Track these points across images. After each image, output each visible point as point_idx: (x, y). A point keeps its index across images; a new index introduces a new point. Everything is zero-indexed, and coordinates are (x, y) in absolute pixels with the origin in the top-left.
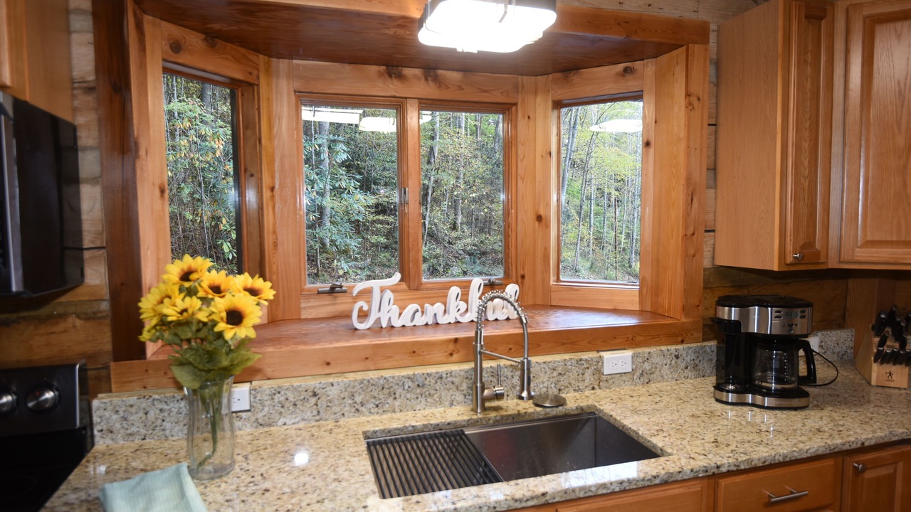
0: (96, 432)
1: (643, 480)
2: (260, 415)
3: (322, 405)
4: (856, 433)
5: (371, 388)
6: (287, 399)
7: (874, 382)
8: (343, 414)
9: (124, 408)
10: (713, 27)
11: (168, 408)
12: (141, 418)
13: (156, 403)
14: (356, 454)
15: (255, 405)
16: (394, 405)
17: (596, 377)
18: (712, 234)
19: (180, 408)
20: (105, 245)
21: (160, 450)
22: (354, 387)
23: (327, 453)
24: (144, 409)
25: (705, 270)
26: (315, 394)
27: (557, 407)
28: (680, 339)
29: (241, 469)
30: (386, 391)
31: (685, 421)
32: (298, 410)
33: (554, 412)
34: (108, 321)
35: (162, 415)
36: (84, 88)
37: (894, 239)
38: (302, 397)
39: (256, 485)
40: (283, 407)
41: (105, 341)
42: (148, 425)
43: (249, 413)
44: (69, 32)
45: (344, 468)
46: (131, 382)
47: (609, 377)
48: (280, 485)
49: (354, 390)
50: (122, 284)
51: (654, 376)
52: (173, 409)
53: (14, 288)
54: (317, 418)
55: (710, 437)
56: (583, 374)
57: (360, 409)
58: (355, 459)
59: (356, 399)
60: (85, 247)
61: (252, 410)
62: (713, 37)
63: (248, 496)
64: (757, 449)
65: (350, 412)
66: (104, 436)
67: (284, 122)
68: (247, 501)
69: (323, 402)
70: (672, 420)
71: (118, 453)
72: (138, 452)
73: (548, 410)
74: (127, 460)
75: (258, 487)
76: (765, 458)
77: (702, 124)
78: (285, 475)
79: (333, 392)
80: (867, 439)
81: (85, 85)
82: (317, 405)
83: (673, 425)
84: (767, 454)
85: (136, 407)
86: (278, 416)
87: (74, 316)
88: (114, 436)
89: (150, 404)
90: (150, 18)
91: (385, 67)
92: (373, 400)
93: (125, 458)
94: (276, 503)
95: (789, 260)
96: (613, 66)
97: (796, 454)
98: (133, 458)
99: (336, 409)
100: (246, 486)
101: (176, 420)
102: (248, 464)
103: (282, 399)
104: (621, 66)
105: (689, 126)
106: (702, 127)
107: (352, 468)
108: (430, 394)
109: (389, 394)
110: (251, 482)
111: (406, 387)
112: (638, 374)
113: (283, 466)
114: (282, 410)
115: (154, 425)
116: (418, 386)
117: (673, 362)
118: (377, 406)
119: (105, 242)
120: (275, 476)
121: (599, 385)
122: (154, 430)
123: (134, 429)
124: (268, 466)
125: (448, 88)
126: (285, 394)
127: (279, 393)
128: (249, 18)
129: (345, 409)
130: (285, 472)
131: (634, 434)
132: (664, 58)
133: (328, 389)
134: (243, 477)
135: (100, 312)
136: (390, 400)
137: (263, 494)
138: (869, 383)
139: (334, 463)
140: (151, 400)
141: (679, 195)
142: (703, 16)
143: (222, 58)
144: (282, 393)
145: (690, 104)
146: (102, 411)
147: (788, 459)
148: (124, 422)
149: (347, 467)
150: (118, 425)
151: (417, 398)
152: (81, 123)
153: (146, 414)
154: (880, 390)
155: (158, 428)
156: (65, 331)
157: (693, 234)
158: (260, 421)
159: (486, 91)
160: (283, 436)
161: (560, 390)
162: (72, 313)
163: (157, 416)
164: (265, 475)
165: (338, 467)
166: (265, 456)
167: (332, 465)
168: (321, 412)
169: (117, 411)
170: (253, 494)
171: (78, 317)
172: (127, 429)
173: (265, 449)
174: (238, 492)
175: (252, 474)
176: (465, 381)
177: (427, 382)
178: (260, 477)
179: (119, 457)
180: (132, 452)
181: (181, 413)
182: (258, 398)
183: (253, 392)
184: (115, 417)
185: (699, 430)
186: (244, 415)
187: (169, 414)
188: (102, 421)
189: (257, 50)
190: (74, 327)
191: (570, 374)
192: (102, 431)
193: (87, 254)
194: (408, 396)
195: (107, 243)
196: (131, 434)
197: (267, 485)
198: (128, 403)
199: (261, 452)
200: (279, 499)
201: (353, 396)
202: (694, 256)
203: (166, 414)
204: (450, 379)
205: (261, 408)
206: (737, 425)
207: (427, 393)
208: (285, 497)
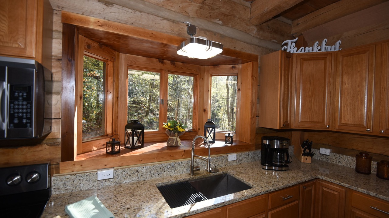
0: (52, 189)
1: (251, 196)
2: (117, 180)
3: (139, 175)
4: (303, 177)
5: (157, 168)
6: (127, 173)
7: (302, 162)
8: (147, 178)
9: (65, 180)
10: (259, 57)
11: (83, 178)
12: (71, 183)
13: (78, 177)
14: (156, 192)
15: (115, 176)
16: (164, 174)
17: (226, 162)
18: (258, 117)
19: (87, 179)
20: (61, 118)
21: (80, 195)
22: (151, 168)
23: (146, 193)
24: (73, 179)
25: (256, 128)
26: (137, 171)
27: (216, 172)
28: (249, 149)
29: (115, 201)
30: (161, 169)
31: (256, 176)
32: (131, 177)
33: (215, 174)
34: (60, 146)
35: (80, 181)
36: (56, 59)
37: (309, 121)
38: (133, 173)
39: (123, 207)
40: (126, 176)
41: (58, 154)
42: (74, 186)
43: (113, 179)
44: (52, 38)
45: (154, 198)
46: (67, 169)
47: (230, 162)
48: (133, 206)
49: (151, 169)
50: (67, 132)
51: (242, 161)
52: (84, 179)
53: (34, 136)
54: (138, 180)
55: (265, 180)
56: (222, 161)
57: (153, 176)
58: (156, 194)
59: (151, 172)
60: (53, 118)
61: (114, 178)
62: (259, 60)
63: (122, 211)
64: (279, 184)
65: (149, 177)
66: (56, 191)
67: (123, 75)
68: (123, 213)
69: (140, 174)
70: (252, 175)
71: (63, 197)
72: (71, 196)
73: (214, 173)
74: (68, 200)
75: (125, 207)
76: (282, 186)
77: (256, 85)
78: (133, 202)
79: (144, 170)
80: (306, 179)
81: (57, 58)
82: (138, 175)
83: (253, 177)
84: (282, 185)
85: (69, 179)
86: (123, 180)
87: (45, 144)
88: (60, 191)
89: (75, 177)
90: (81, 36)
91: (158, 59)
92: (157, 173)
93: (67, 199)
94: (134, 213)
95: (282, 126)
96: (229, 65)
97: (290, 185)
98: (70, 199)
99: (144, 176)
100: (120, 207)
101: (85, 183)
102: (117, 199)
103: (125, 173)
104: (232, 66)
105: (252, 85)
106: (256, 86)
107: (157, 198)
108: (176, 170)
109: (163, 170)
110: (121, 206)
111: (168, 168)
112: (238, 161)
113: (131, 199)
114: (125, 177)
115: (76, 185)
116: (172, 167)
117: (248, 156)
118: (158, 174)
119: (61, 116)
120: (129, 203)
121: (227, 165)
122: (76, 187)
123: (68, 187)
124: (126, 199)
125: (178, 68)
126: (127, 172)
127: (124, 171)
128: (118, 40)
129: (148, 176)
130: (133, 201)
131: (242, 181)
132: (245, 64)
133: (142, 169)
134: (117, 204)
135: (56, 143)
136: (163, 172)
137: (128, 210)
138: (301, 162)
139: (149, 196)
140: (76, 176)
141: (249, 106)
142: (256, 54)
143: (104, 52)
144: (126, 171)
145: (253, 79)
146: (55, 181)
147: (288, 186)
148: (64, 185)
149: (155, 197)
150: (62, 186)
151: (172, 171)
152: (54, 72)
153: (73, 181)
154: (304, 164)
155: (78, 187)
156: (41, 150)
157: (253, 118)
158: (117, 182)
159: (190, 70)
160: (127, 187)
161: (216, 167)
162: (45, 143)
163: (78, 182)
164: (125, 203)
165: (151, 198)
166: (123, 195)
167: (149, 197)
168: (139, 177)
169: (62, 181)
170: (124, 210)
171: (47, 145)
172: (65, 187)
173: (122, 192)
174: (118, 210)
175: (121, 202)
176: (187, 165)
177: (175, 166)
178: (124, 204)
179: (64, 199)
180: (69, 197)
181: (87, 180)
182: (117, 173)
183: (115, 171)
184: (61, 183)
185: (261, 178)
186: (111, 180)
187: (83, 181)
188: (55, 185)
189: (115, 50)
190: (45, 148)
191: (219, 161)
192: (55, 189)
193: (53, 121)
194: (169, 170)
195: (61, 117)
196: (67, 189)
197: (128, 206)
198: (66, 178)
199: (121, 193)
200: (134, 211)
201: (150, 171)
202: (253, 124)
203: (81, 181)
204: (182, 164)
205: (117, 177)
206: (271, 176)
207: (175, 169)
208: (136, 210)
